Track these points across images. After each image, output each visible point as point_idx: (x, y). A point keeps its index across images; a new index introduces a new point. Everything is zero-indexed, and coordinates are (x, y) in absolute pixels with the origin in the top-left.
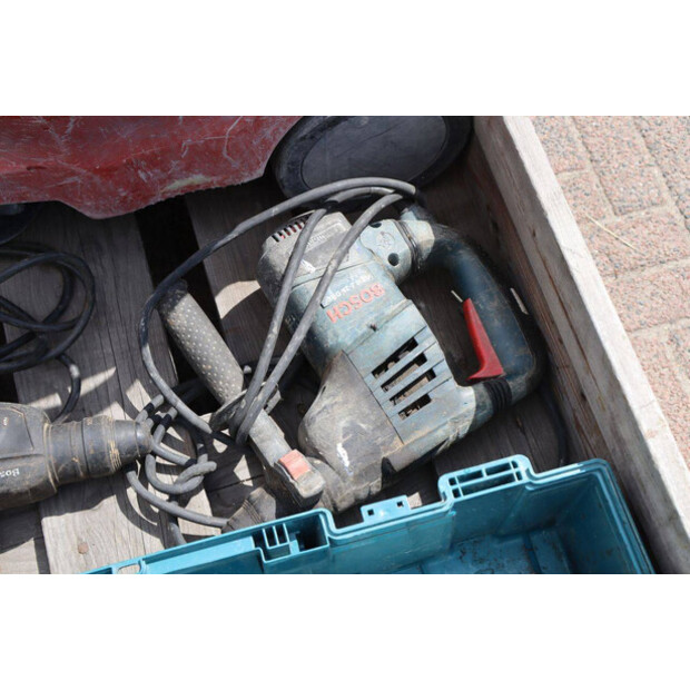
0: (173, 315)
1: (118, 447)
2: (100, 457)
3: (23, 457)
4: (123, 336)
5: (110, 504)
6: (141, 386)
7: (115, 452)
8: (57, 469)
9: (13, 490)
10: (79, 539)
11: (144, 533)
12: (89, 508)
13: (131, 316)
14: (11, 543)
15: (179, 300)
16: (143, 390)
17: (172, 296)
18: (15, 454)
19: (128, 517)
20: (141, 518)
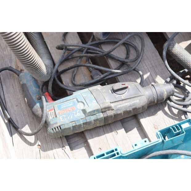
0: (174, 49)
1: (166, 91)
2: (162, 95)
3: (139, 96)
4: (149, 63)
5: (160, 113)
6: (159, 77)
7: (166, 93)
8: (149, 100)
9: (137, 107)
10: (154, 125)
11: (175, 121)
12: (154, 115)
13: (150, 56)
14: (129, 129)
15: (175, 44)
16: (160, 78)
17: (172, 43)
18: (136, 96)
19: (167, 116)
20: (172, 116)
